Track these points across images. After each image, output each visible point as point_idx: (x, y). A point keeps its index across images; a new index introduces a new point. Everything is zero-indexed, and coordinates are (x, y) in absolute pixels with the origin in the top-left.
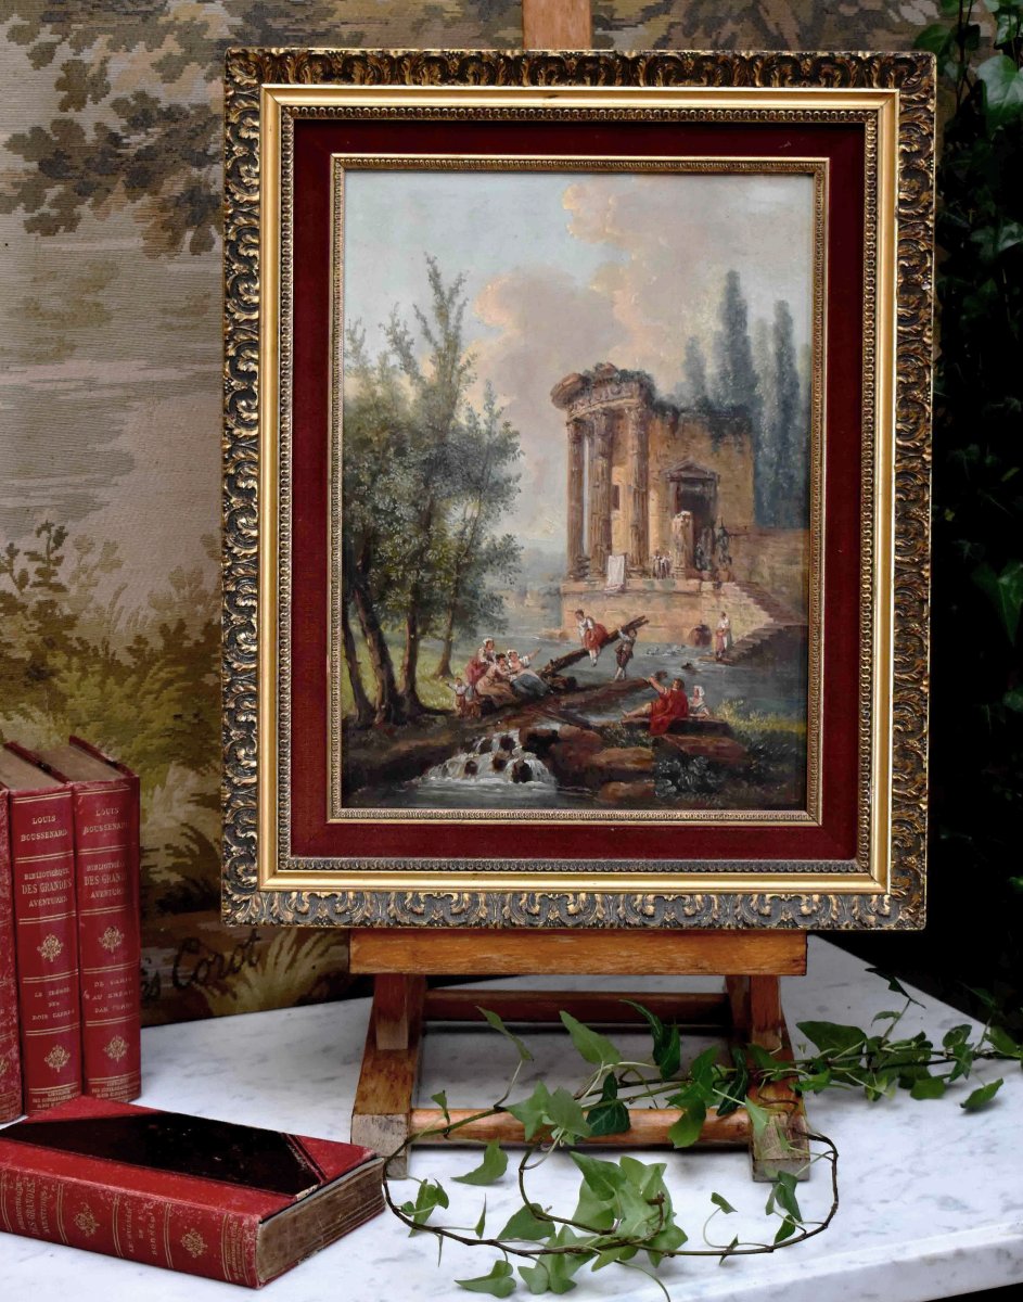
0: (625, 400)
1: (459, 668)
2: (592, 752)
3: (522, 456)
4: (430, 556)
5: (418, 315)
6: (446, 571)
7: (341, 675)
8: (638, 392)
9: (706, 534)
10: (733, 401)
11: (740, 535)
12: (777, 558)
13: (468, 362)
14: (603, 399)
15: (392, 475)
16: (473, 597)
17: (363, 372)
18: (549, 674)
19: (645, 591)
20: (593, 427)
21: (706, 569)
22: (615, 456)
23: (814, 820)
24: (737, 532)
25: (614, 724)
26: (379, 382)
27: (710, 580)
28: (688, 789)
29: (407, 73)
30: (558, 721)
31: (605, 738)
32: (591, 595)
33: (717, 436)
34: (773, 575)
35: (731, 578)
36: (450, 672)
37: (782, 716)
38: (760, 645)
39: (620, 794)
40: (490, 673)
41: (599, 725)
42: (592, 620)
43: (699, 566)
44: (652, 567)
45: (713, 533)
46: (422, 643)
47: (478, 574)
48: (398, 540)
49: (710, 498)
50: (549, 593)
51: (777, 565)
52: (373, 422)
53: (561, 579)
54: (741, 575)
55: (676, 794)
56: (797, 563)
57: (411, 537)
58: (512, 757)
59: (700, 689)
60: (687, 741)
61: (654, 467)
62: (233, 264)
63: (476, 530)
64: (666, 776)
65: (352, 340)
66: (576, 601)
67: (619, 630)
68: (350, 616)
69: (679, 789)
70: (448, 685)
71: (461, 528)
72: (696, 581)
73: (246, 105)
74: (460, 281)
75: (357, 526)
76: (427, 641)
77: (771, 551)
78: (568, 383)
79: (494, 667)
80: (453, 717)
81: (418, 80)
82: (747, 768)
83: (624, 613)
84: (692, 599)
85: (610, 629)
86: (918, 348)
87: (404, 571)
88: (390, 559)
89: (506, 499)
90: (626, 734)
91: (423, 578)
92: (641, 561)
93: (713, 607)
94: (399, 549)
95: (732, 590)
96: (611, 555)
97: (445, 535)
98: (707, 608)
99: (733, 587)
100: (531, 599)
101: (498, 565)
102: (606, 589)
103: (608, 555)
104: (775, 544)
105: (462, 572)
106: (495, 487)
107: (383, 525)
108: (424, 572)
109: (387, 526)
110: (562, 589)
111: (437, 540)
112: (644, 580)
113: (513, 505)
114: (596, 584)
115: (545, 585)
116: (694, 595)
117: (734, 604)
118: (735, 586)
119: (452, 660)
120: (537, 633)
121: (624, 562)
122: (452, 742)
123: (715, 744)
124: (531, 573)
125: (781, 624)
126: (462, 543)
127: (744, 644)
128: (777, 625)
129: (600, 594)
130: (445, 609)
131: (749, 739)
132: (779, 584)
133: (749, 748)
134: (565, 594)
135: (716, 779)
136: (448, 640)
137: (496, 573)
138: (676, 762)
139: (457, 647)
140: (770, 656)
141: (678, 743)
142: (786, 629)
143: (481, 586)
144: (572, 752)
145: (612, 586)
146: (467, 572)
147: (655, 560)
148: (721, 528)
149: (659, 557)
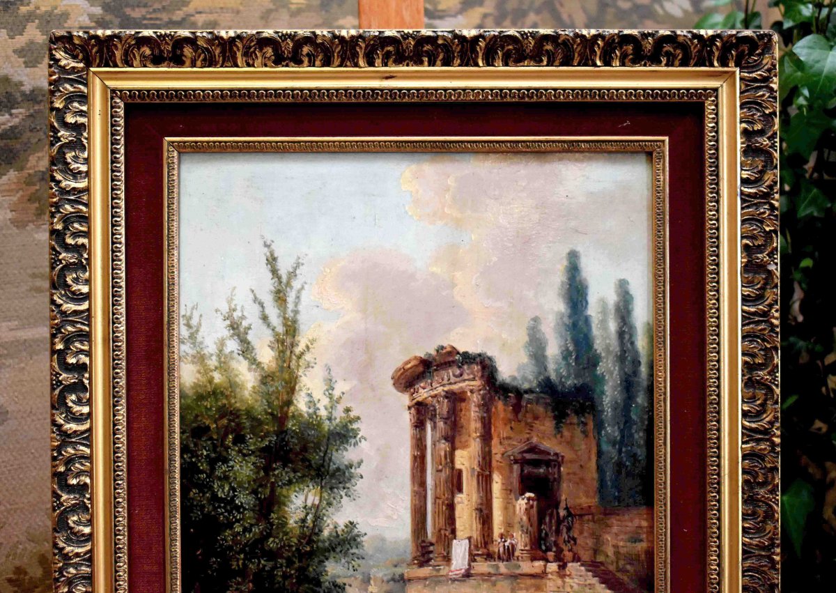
0: (467, 383)
3: (363, 440)
4: (272, 543)
5: (256, 300)
6: (288, 559)
8: (480, 374)
9: (551, 516)
10: (576, 382)
11: (585, 515)
12: (619, 538)
13: (308, 347)
14: (445, 382)
15: (231, 463)
16: (316, 585)
17: (200, 359)
19: (490, 575)
20: (435, 410)
21: (551, 550)
22: (457, 440)
24: (582, 512)
26: (216, 368)
27: (555, 561)
29: (239, 55)
32: (435, 580)
33: (560, 417)
34: (617, 553)
35: (576, 559)
43: (544, 548)
44: (496, 550)
45: (558, 513)
47: (322, 561)
48: (238, 528)
49: (555, 478)
50: (393, 580)
51: (621, 544)
52: (210, 409)
54: (586, 556)
56: (641, 541)
57: (252, 525)
61: (497, 449)
62: (60, 254)
63: (317, 518)
65: (189, 326)
66: (420, 586)
71: (302, 515)
72: (542, 563)
73: (72, 89)
74: (298, 265)
75: (196, 515)
77: (615, 529)
78: (409, 366)
81: (251, 62)
84: (538, 581)
86: (764, 329)
87: (244, 560)
88: (230, 548)
89: (347, 485)
91: (264, 566)
92: (486, 544)
93: (559, 588)
94: (239, 538)
95: (577, 570)
96: (455, 539)
97: (286, 524)
98: (552, 589)
99: (578, 567)
100: (375, 585)
101: (341, 551)
102: (450, 574)
103: (452, 540)
104: (619, 523)
105: (304, 560)
106: (337, 474)
107: (222, 513)
108: (265, 561)
109: (226, 514)
110: (406, 575)
111: (277, 528)
112: (489, 563)
113: (355, 491)
114: (440, 569)
115: (389, 571)
116: (539, 576)
117: (579, 584)
118: (580, 566)
121: (468, 546)
124: (374, 560)
126: (303, 530)
129: (444, 578)
132: (623, 562)
134: (409, 580)
137: (339, 560)
143: (323, 574)
145: (457, 570)
146: (309, 560)
147: (499, 543)
148: (565, 509)
149: (503, 540)
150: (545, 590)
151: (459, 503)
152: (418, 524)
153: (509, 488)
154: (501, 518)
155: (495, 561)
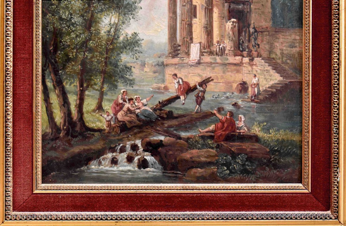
1: (107, 106)
2: (182, 151)
4: (91, 44)
6: (101, 53)
7: (42, 110)
9: (245, 32)
11: (264, 32)
12: (284, 45)
16: (115, 67)
18: (158, 109)
19: (211, 63)
21: (245, 51)
23: (306, 189)
24: (263, 30)
25: (195, 137)
28: (236, 172)
30: (163, 135)
31: (189, 144)
32: (181, 66)
34: (282, 54)
35: (259, 56)
36: (102, 108)
37: (288, 132)
38: (276, 92)
39: (198, 175)
40: (125, 109)
41: (186, 137)
42: (182, 79)
43: (241, 49)
44: (215, 50)
45: (249, 31)
46: (87, 93)
47: (119, 54)
48: (73, 35)
49: (248, 12)
50: (158, 65)
51: (285, 48)
53: (165, 56)
54: (265, 54)
55: (229, 175)
56: (296, 47)
57: (80, 34)
58: (137, 155)
59: (242, 117)
60: (235, 146)
63: (116, 30)
64: (223, 165)
66: (173, 69)
67: (197, 84)
68: (46, 77)
69: (231, 172)
70: (101, 115)
71: (108, 29)
72: (240, 57)
75: (50, 28)
76: (90, 91)
77: (281, 40)
79: (127, 105)
80: (104, 133)
82: (269, 161)
83: (199, 75)
84: (238, 68)
85: (192, 85)
87: (76, 53)
88: (69, 45)
89: (133, 13)
90: (201, 142)
91: (87, 56)
92: (209, 47)
93: (249, 71)
94: (73, 41)
95: (260, 62)
96: (192, 43)
97: (100, 33)
98: (245, 72)
99: (260, 60)
100: (148, 68)
101: (129, 49)
102: (189, 62)
103: (190, 43)
104: (284, 37)
105: (109, 53)
106: (128, 6)
107: (64, 27)
108: (88, 53)
109: (67, 28)
110: (165, 62)
111: (95, 35)
112: (211, 57)
113: (137, 16)
114: (184, 59)
115: (156, 60)
116: (239, 65)
117: (261, 70)
118: (261, 60)
119: (104, 102)
120: (151, 86)
121: (199, 47)
122: (103, 146)
123: (251, 147)
124: (148, 53)
125: (287, 80)
126: (109, 37)
127: (266, 92)
128: (285, 81)
129: (186, 65)
130: (100, 73)
131: (269, 144)
132: (285, 59)
133: (269, 149)
134: (167, 65)
135: (251, 166)
136: (101, 91)
137: (128, 54)
138: (229, 157)
139: (106, 94)
140: (281, 98)
141: (230, 147)
142: (289, 83)
143: (119, 61)
144: (171, 152)
145: (193, 60)
146: (112, 53)
147: (217, 46)
148: (253, 28)
149: (219, 44)
150: (242, 72)
151: (195, 23)
152: (172, 34)
153: (223, 16)
154: (218, 32)
155: (214, 55)
